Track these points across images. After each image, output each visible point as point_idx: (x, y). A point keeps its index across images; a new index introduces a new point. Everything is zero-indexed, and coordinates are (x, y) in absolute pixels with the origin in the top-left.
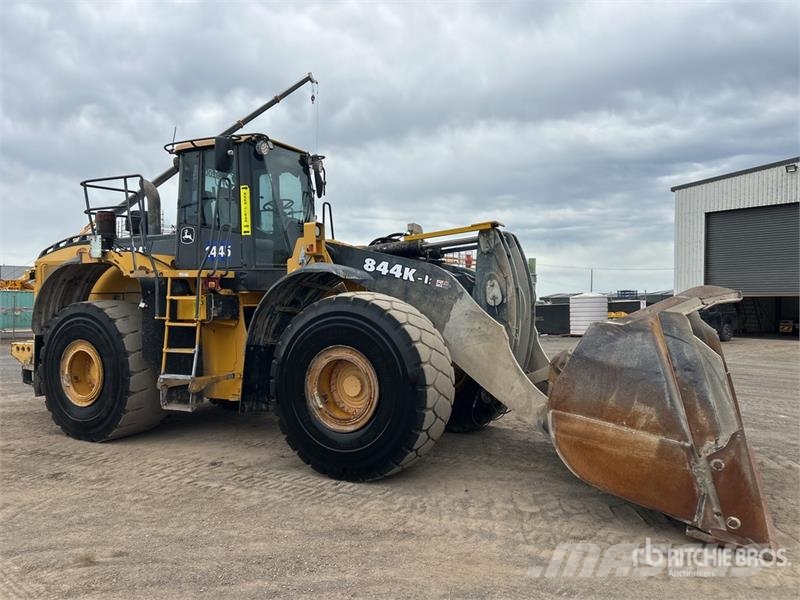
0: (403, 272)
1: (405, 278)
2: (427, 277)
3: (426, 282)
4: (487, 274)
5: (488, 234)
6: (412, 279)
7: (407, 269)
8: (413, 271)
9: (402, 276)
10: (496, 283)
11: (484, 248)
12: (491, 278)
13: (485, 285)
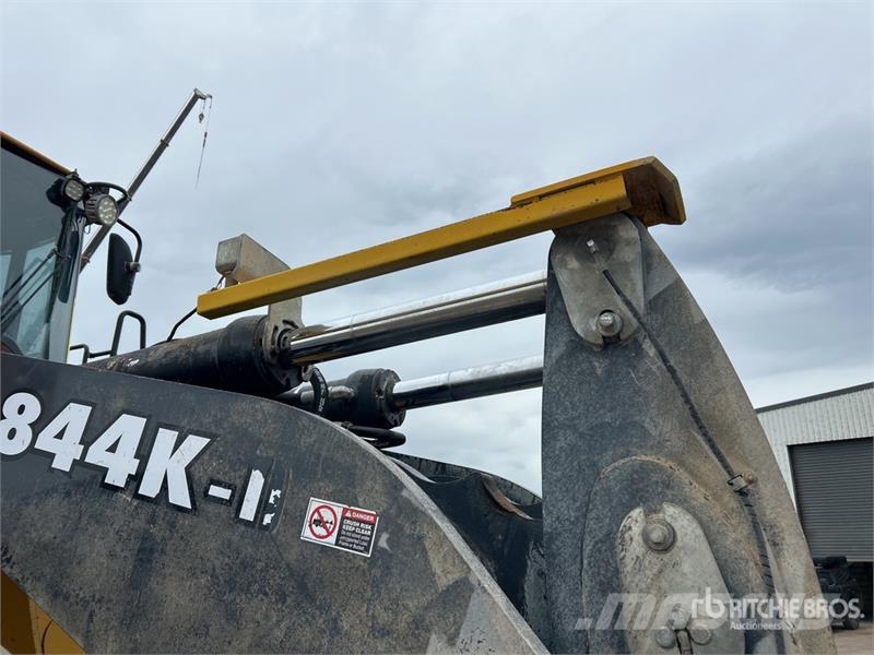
0: (143, 453)
1: (149, 488)
2: (257, 481)
3: (248, 512)
4: (614, 468)
5: (608, 245)
6: (180, 496)
7: (166, 437)
8: (195, 444)
9: (136, 479)
10: (687, 528)
11: (586, 324)
12: (643, 490)
13: (610, 541)
